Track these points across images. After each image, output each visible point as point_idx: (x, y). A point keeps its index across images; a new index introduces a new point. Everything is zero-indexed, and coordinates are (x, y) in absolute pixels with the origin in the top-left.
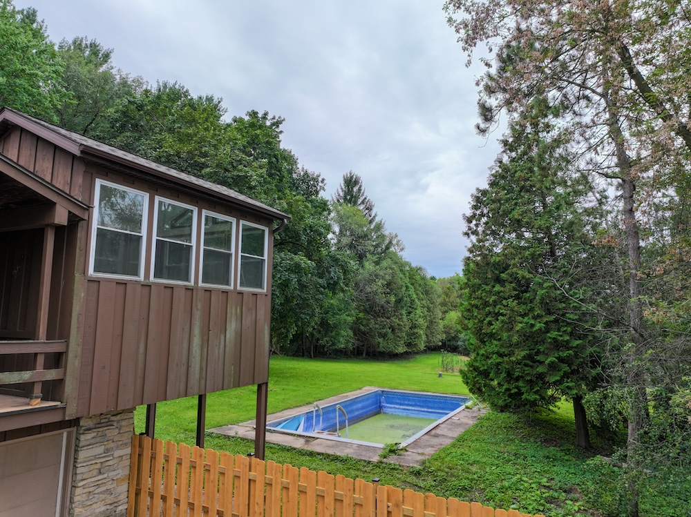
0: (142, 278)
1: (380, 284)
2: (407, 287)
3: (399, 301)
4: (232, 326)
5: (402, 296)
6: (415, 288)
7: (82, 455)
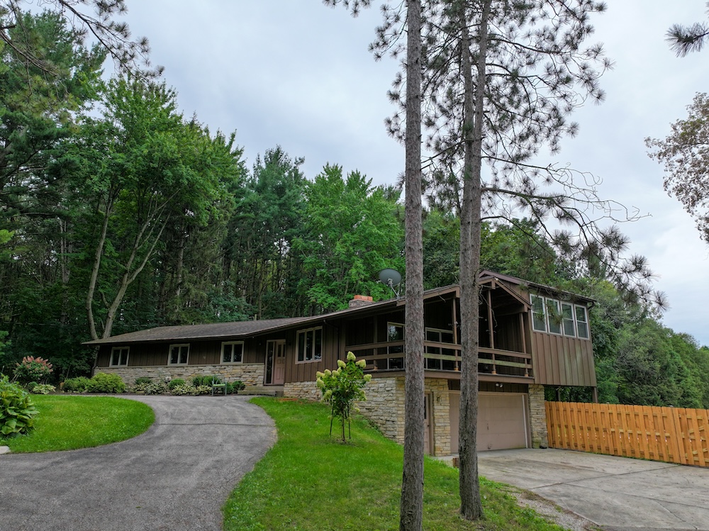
0: (546, 332)
1: (641, 350)
2: (672, 355)
3: (665, 368)
4: (578, 355)
5: (668, 363)
6: (681, 356)
7: (532, 404)
